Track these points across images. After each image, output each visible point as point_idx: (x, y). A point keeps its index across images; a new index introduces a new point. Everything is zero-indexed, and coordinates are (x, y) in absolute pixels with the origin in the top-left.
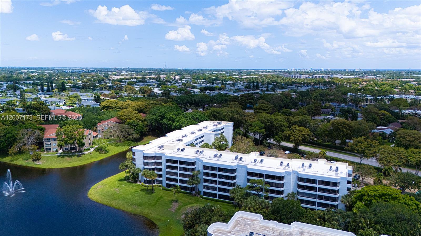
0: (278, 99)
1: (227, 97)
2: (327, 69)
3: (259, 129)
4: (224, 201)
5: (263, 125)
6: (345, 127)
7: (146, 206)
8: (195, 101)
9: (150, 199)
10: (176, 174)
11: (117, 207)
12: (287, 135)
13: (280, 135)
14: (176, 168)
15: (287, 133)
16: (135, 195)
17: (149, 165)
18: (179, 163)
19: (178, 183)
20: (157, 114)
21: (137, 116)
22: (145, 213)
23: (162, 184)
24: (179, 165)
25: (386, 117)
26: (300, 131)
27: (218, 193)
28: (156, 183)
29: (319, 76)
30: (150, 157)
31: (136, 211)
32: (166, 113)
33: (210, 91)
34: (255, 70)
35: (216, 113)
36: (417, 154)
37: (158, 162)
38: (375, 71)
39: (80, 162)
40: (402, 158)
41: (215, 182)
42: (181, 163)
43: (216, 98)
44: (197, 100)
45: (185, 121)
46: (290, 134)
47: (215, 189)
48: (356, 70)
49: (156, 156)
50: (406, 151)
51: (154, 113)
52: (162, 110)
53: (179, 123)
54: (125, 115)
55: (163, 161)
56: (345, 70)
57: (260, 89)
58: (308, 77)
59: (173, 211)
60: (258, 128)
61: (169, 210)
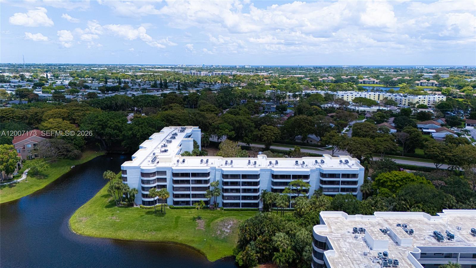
0: (212, 99)
1: (153, 98)
2: (218, 66)
3: (229, 131)
4: (250, 209)
5: (232, 127)
6: (307, 123)
7: (166, 230)
8: (116, 104)
9: (166, 222)
10: (188, 189)
11: (128, 237)
12: (259, 135)
13: (250, 136)
14: (188, 182)
15: (256, 132)
16: (143, 221)
17: (151, 183)
18: (191, 176)
19: (190, 198)
20: (96, 123)
21: (70, 127)
22: (170, 238)
23: (167, 203)
24: (191, 178)
25: (319, 112)
26: (271, 130)
27: (241, 201)
28: (158, 203)
29: (218, 72)
30: (151, 173)
31: (157, 238)
32: (108, 120)
33: (112, 92)
34: (142, 65)
35: (171, 117)
36: (383, 142)
37: (160, 178)
38: (263, 67)
39: (19, 194)
40: (371, 147)
41: (238, 191)
42: (194, 175)
43: (140, 99)
44: (119, 103)
45: (139, 129)
46: (262, 134)
47: (237, 198)
48: (246, 67)
49: (157, 171)
50: (372, 141)
51: (89, 122)
52: (102, 117)
53: (131, 132)
54: (55, 127)
55: (169, 176)
56: (236, 66)
57: (169, 87)
58: (207, 74)
59: (202, 229)
60: (227, 130)
61: (196, 228)
